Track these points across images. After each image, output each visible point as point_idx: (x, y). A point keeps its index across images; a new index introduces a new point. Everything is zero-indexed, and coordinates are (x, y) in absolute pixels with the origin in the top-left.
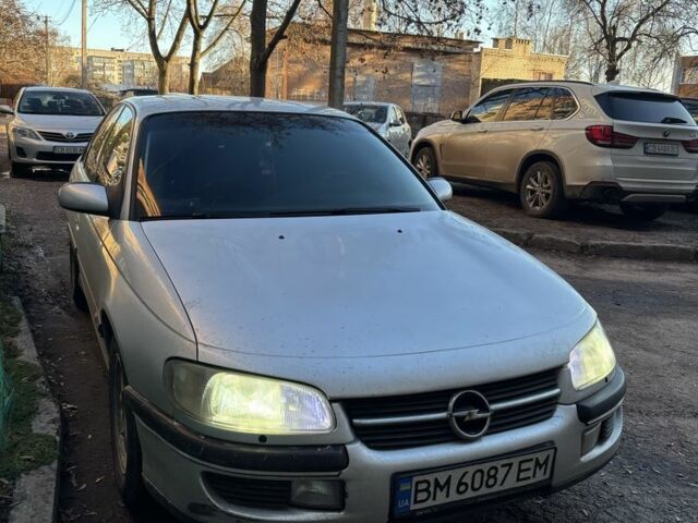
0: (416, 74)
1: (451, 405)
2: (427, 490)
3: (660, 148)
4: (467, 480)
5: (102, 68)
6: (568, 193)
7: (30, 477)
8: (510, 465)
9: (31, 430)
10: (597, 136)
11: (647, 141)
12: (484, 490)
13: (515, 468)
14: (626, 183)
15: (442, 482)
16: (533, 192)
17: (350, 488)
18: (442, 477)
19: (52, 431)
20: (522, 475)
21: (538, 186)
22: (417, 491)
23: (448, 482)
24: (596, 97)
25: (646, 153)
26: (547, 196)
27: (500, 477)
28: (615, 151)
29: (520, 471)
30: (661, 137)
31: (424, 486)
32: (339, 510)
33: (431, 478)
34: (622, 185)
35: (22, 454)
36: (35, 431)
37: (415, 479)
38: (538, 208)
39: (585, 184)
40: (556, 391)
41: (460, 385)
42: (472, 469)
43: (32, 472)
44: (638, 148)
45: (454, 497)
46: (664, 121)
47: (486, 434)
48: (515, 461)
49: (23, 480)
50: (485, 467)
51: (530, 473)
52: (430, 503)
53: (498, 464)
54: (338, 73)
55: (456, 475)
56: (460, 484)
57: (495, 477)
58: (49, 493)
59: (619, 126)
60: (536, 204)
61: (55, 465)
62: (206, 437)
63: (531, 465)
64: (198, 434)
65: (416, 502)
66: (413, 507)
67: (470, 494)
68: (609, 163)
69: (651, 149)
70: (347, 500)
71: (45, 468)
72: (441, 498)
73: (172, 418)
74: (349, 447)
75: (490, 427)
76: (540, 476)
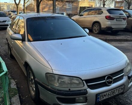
0: (67, 6)
1: (106, 79)
2: (102, 97)
3: (119, 20)
4: (110, 94)
5: (3, 6)
6: (102, 29)
7: (14, 98)
8: (117, 90)
9: (11, 87)
10: (107, 18)
11: (117, 18)
12: (112, 95)
13: (118, 90)
14: (113, 27)
15: (105, 95)
16: (95, 29)
17: (88, 98)
18: (105, 94)
19: (15, 87)
20: (119, 91)
21: (96, 28)
22: (101, 97)
23: (106, 95)
24: (107, 10)
25: (117, 21)
26: (98, 30)
27: (115, 92)
28: (111, 21)
29: (119, 90)
30: (119, 17)
31: (102, 96)
32: (86, 103)
33: (103, 94)
34: (112, 27)
35: (11, 93)
36: (12, 87)
37: (100, 95)
38: (96, 32)
39: (105, 27)
40: (123, 74)
41: (107, 75)
42: (110, 91)
43: (14, 97)
44: (115, 20)
45: (107, 97)
46: (120, 14)
47: (113, 84)
48: (118, 89)
49: (12, 99)
50: (113, 91)
51: (120, 91)
52: (103, 99)
53: (115, 90)
54: (54, 6)
55: (108, 93)
56: (108, 94)
57: (114, 92)
58: (19, 101)
59: (112, 16)
60: (96, 31)
61: (18, 95)
62: (57, 90)
63: (121, 89)
64: (55, 89)
65: (100, 99)
66: (100, 100)
67: (110, 96)
68: (110, 23)
69: (117, 20)
70: (87, 101)
71: (16, 96)
72: (105, 98)
73: (48, 86)
74: (87, 90)
75: (113, 82)
76: (122, 91)
